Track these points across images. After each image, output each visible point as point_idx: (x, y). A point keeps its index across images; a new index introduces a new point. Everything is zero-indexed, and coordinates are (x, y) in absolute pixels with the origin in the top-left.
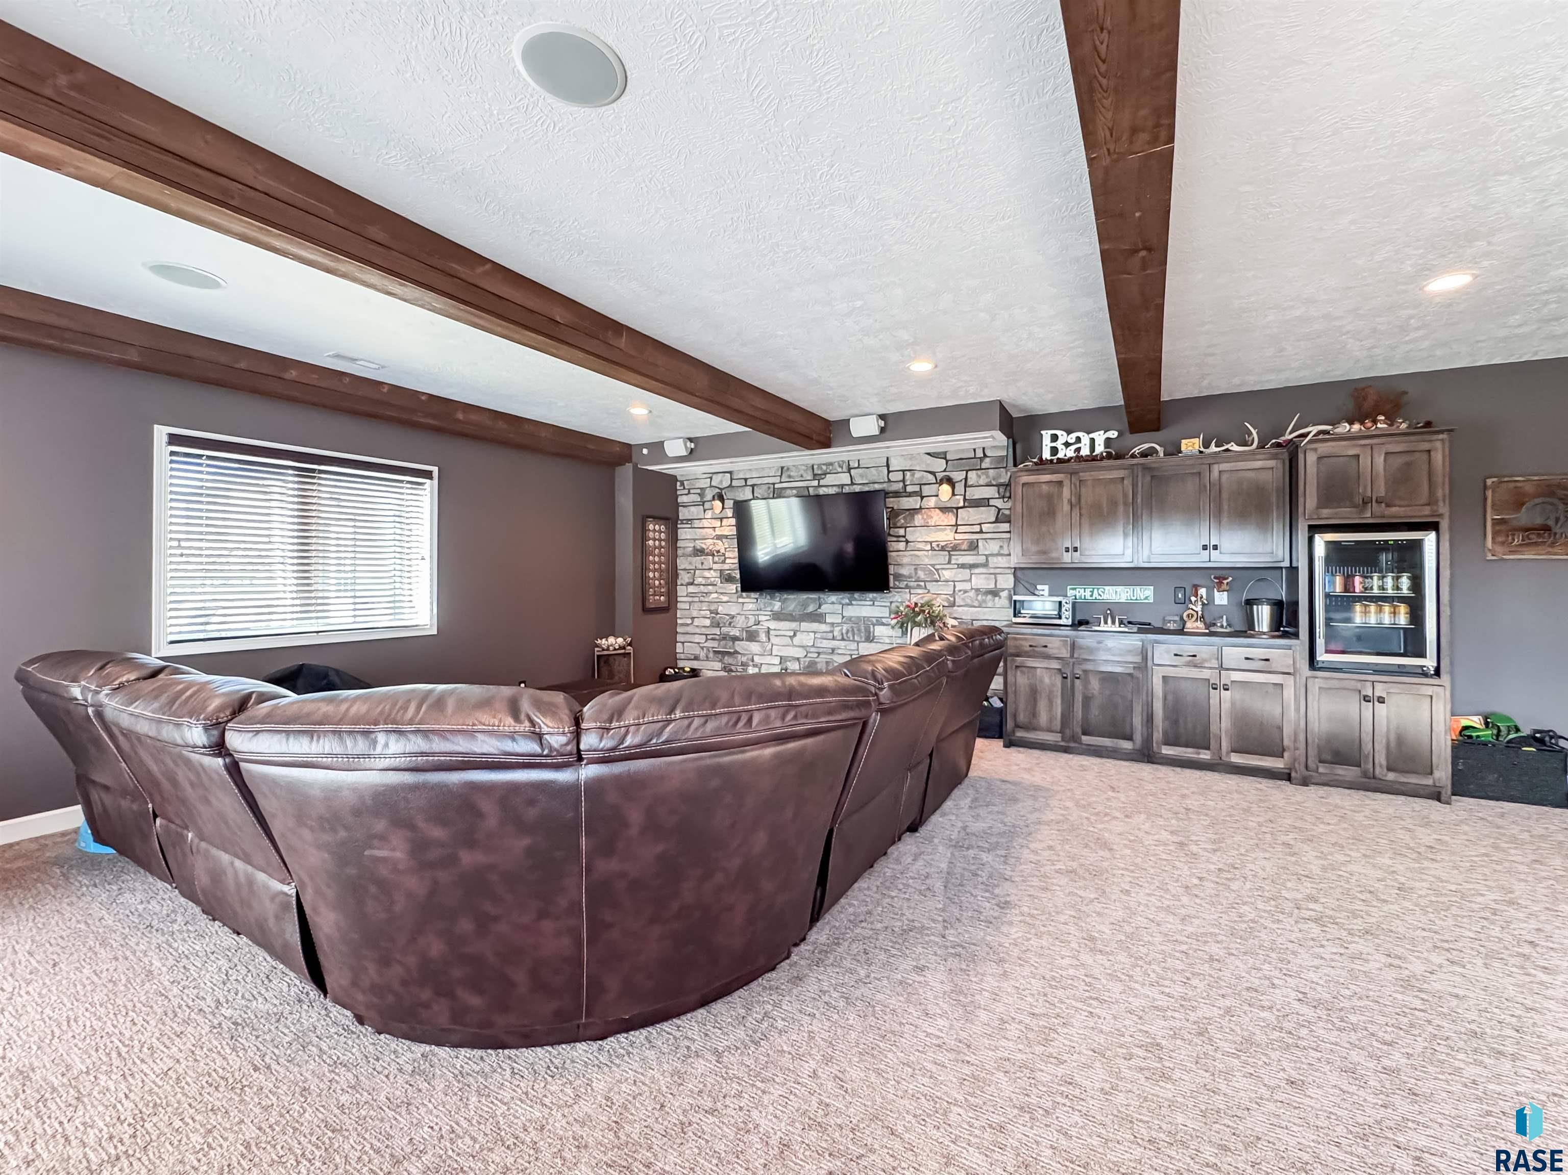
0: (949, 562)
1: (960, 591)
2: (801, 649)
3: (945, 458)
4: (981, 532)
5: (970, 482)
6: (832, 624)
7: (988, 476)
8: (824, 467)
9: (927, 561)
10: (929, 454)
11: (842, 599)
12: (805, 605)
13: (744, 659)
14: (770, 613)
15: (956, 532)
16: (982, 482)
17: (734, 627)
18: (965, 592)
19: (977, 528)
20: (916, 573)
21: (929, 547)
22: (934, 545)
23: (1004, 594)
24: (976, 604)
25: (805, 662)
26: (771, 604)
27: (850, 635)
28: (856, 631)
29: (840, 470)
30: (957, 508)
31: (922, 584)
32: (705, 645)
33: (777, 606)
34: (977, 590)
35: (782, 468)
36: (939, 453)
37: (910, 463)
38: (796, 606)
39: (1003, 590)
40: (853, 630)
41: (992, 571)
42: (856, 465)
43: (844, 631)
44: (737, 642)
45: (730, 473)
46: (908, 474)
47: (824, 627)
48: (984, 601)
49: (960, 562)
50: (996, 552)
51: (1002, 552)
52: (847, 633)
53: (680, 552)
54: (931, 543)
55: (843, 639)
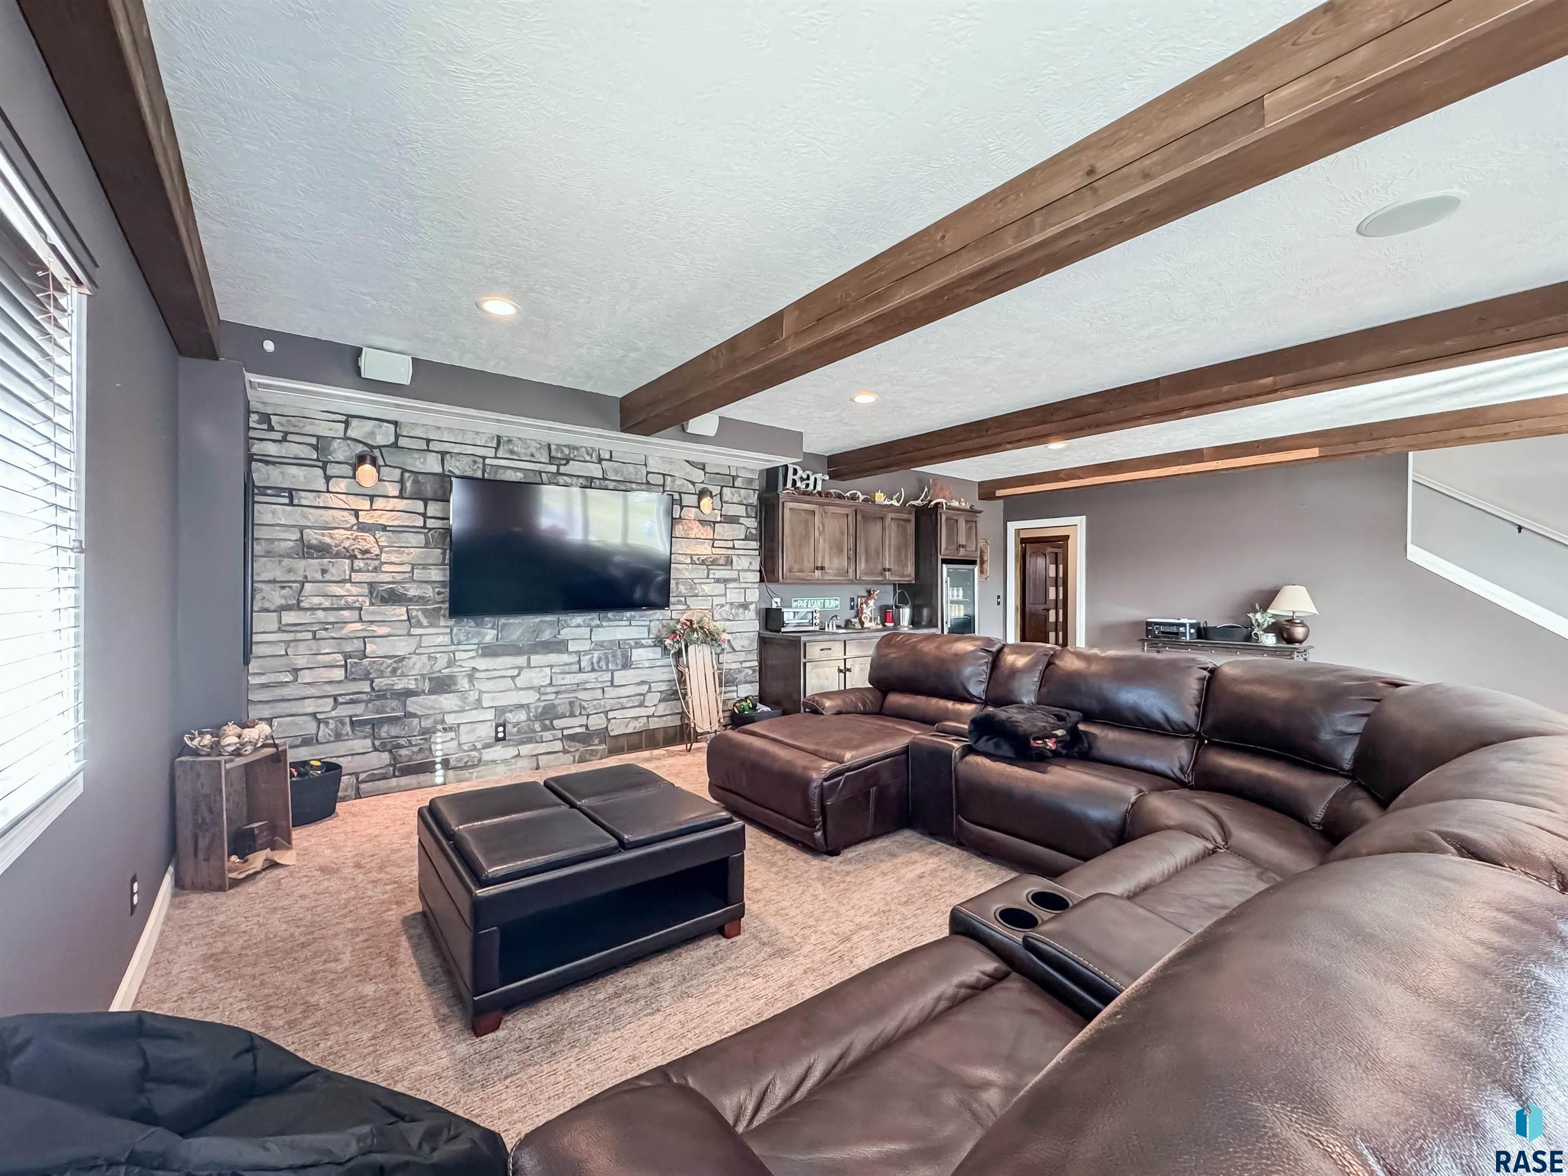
0: (708, 577)
1: (717, 605)
2: (531, 692)
3: (703, 469)
4: (734, 548)
5: (725, 498)
6: (578, 653)
7: (740, 496)
8: (566, 451)
9: (687, 575)
10: (688, 462)
11: (592, 619)
12: (537, 631)
13: (427, 723)
14: (475, 647)
15: (713, 547)
16: (735, 500)
17: (403, 675)
18: (722, 606)
19: (730, 544)
20: (677, 588)
21: (689, 561)
22: (695, 558)
23: (752, 607)
24: (731, 618)
25: (536, 708)
26: (479, 634)
27: (603, 664)
28: (611, 659)
29: (588, 458)
30: (714, 523)
31: (683, 599)
32: (334, 714)
33: (490, 635)
34: (732, 604)
35: (499, 437)
36: (699, 463)
37: (669, 467)
38: (522, 634)
39: (752, 603)
40: (607, 658)
41: (743, 585)
42: (608, 457)
43: (595, 660)
44: (410, 701)
45: (396, 423)
46: (669, 479)
47: (565, 658)
48: (737, 614)
49: (716, 576)
50: (746, 568)
51: (751, 568)
52: (598, 662)
53: (258, 549)
54: (691, 556)
55: (593, 670)
